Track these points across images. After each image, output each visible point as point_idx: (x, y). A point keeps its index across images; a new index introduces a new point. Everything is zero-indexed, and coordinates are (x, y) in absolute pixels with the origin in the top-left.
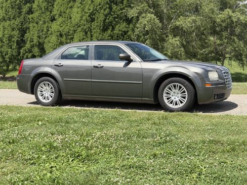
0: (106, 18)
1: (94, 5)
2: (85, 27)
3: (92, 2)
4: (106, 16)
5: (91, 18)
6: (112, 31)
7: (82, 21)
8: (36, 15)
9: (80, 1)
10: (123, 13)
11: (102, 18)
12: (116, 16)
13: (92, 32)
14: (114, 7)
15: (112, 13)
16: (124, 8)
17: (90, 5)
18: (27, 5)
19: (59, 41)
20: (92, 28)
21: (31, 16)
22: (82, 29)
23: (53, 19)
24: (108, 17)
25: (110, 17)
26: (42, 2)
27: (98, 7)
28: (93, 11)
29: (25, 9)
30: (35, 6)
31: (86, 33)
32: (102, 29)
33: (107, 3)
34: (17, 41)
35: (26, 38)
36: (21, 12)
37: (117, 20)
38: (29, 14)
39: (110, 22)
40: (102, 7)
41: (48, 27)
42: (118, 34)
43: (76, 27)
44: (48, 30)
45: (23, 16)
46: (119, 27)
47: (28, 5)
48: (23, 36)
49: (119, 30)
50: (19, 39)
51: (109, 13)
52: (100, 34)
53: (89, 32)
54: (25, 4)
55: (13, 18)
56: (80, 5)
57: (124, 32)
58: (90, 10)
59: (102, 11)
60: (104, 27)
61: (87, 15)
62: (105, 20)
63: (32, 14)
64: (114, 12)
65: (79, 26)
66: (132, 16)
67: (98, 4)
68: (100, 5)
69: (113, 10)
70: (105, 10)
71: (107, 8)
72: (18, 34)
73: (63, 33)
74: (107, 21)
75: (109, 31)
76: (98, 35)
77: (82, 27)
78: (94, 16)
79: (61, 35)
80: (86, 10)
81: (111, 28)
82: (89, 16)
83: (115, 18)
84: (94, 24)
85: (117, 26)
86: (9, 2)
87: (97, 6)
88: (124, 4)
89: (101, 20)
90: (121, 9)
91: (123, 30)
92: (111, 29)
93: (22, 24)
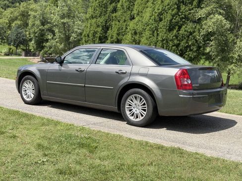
0: (173, 18)
1: (163, 5)
2: (153, 26)
3: (162, 2)
4: (173, 16)
5: (160, 17)
6: (177, 31)
7: (151, 20)
8: (119, 14)
9: (152, 1)
10: (191, 13)
11: (169, 17)
12: (183, 16)
13: (158, 31)
14: (183, 7)
15: (180, 14)
16: (193, 9)
17: (160, 5)
18: (112, 5)
19: (133, 38)
20: (159, 27)
21: (114, 15)
22: (150, 28)
23: (132, 18)
24: (174, 18)
25: (176, 17)
26: (125, 2)
27: (167, 7)
28: (161, 11)
29: (110, 8)
30: (119, 5)
31: (154, 32)
32: (168, 29)
33: (176, 3)
34: (100, 36)
35: (108, 34)
36: (107, 11)
37: (184, 20)
38: (113, 13)
39: (176, 22)
40: (171, 7)
41: (126, 25)
42: (183, 34)
43: (146, 26)
44: (127, 28)
45: (107, 15)
46: (186, 27)
47: (114, 4)
48: (106, 32)
49: (185, 31)
50: (101, 35)
51: (177, 14)
52: (165, 33)
53: (156, 31)
54: (111, 3)
55: (99, 17)
56: (151, 5)
57: (190, 32)
58: (159, 10)
59: (170, 11)
60: (169, 27)
61: (156, 14)
62: (172, 20)
63: (116, 12)
64: (182, 12)
65: (148, 25)
66: (200, 16)
67: (167, 4)
68: (168, 5)
69: (181, 11)
70: (173, 10)
71: (175, 8)
72: (101, 31)
73: (138, 31)
74: (173, 21)
75: (175, 31)
76: (163, 35)
77: (150, 26)
78: (162, 16)
79: (135, 33)
80: (156, 10)
81: (177, 27)
82: (158, 16)
83: (183, 18)
84: (161, 24)
85: (184, 27)
86: (97, 2)
87: (165, 7)
88: (194, 4)
89: (168, 20)
90: (190, 10)
91: (189, 31)
92: (176, 29)
93: (106, 21)
